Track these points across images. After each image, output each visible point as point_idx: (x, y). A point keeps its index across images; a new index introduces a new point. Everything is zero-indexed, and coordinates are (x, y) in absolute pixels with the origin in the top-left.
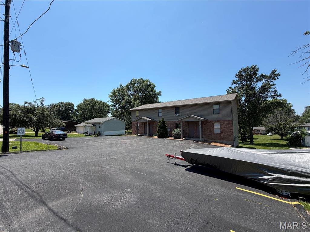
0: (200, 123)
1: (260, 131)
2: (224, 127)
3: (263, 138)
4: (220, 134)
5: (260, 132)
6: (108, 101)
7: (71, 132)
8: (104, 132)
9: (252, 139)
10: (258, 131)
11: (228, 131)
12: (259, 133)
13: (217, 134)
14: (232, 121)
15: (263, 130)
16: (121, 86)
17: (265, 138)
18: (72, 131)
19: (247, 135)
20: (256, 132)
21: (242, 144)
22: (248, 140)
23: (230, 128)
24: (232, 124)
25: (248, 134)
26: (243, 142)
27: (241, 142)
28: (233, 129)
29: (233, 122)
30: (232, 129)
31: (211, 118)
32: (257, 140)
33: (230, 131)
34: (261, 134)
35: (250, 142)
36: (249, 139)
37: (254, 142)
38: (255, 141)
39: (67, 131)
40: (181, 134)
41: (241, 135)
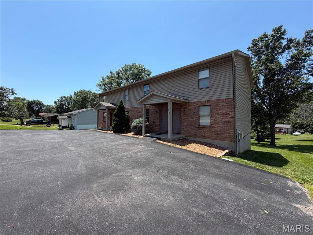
0: (170, 106)
1: (283, 129)
2: (217, 114)
3: (288, 138)
4: (210, 127)
5: (283, 131)
6: (96, 91)
7: (50, 125)
8: (78, 125)
9: (273, 139)
10: (280, 129)
11: (224, 120)
12: (281, 132)
13: (204, 127)
14: (234, 100)
15: (287, 128)
16: (111, 73)
17: (291, 138)
18: (52, 124)
19: (265, 133)
20: (278, 131)
21: (257, 146)
22: (266, 140)
23: (229, 115)
24: (233, 107)
25: (267, 133)
26: (260, 142)
27: (257, 142)
28: (234, 117)
29: (234, 102)
30: (232, 117)
31: (195, 97)
32: (279, 141)
33: (227, 120)
34: (285, 133)
35: (269, 143)
36: (268, 139)
37: (276, 144)
38: (277, 142)
39: (46, 124)
40: (142, 127)
41: (257, 134)
